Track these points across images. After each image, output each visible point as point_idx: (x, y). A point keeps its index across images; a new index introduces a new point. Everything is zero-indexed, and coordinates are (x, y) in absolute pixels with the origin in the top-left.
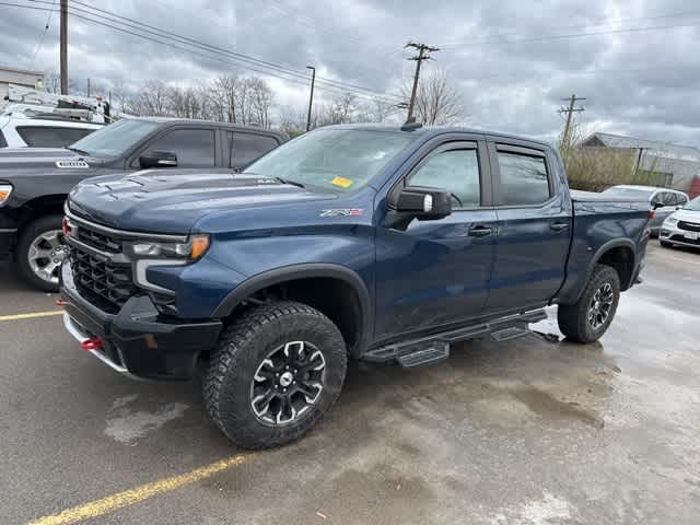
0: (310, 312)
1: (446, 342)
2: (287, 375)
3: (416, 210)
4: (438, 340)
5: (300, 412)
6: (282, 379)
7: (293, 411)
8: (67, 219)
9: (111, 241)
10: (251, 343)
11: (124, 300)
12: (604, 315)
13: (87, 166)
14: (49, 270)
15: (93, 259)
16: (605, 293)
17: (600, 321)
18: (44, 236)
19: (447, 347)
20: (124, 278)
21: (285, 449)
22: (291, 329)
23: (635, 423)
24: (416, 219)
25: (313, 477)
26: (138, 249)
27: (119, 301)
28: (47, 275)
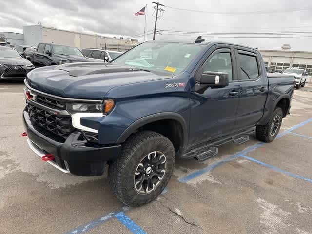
2: (149, 169)
3: (209, 84)
4: (212, 146)
6: (147, 171)
8: (30, 91)
9: (59, 103)
11: (67, 135)
15: (47, 113)
19: (217, 149)
26: (74, 107)
27: (65, 135)
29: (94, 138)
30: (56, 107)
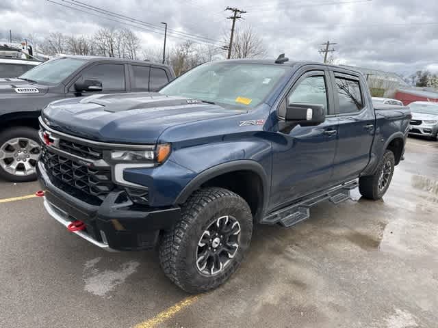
0: (232, 195)
1: (307, 207)
2: (217, 240)
3: (298, 120)
4: (301, 206)
5: (224, 265)
6: (213, 243)
7: (221, 264)
8: (48, 133)
9: (91, 150)
10: (196, 221)
12: (386, 181)
13: (37, 91)
14: (14, 166)
15: (75, 164)
16: (387, 167)
17: (383, 185)
18: (9, 142)
19: (308, 210)
20: (104, 178)
21: (215, 291)
22: (222, 208)
23: (426, 252)
24: (299, 125)
25: (242, 311)
26: (115, 155)
27: (101, 195)
28: (12, 169)
29: (143, 198)
30: (87, 156)
